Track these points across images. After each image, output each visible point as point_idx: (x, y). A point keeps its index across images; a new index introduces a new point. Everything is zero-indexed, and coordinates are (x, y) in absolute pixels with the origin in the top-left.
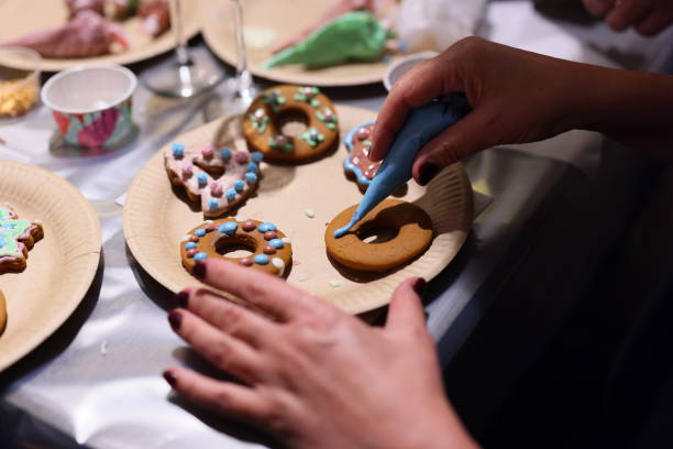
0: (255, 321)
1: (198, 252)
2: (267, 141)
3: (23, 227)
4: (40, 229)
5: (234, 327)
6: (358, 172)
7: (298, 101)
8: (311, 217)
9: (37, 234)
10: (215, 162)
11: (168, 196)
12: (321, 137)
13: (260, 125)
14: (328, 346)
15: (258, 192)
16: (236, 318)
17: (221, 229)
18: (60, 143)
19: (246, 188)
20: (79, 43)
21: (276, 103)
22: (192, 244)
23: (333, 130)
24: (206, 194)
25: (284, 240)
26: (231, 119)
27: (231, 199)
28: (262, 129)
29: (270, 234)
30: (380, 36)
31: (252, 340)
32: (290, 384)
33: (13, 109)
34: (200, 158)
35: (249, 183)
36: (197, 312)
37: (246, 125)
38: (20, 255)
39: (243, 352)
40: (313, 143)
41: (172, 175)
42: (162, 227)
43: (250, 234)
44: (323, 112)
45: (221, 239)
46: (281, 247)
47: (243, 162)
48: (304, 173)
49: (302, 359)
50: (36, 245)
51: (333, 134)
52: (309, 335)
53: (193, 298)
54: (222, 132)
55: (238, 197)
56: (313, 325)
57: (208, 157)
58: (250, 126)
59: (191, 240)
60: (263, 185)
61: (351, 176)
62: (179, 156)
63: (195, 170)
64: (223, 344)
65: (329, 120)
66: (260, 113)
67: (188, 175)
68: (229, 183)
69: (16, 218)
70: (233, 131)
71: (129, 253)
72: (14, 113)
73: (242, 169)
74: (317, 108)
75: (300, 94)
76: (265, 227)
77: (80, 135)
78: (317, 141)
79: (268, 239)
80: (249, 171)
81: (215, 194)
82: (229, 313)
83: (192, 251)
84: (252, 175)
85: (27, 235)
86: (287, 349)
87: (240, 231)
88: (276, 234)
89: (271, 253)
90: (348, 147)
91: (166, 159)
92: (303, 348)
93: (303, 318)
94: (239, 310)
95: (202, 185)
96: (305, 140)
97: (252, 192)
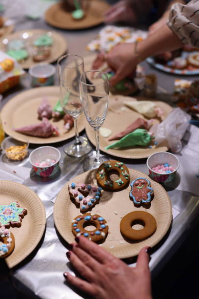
0: (93, 261)
1: (77, 228)
2: (104, 182)
3: (21, 210)
4: (26, 211)
5: (87, 262)
6: (134, 198)
7: (116, 167)
8: (116, 214)
9: (25, 213)
10: (86, 190)
11: (69, 202)
12: (123, 182)
13: (102, 176)
14: (115, 275)
15: (99, 202)
16: (88, 259)
17: (85, 218)
18: (34, 174)
19: (95, 201)
20: (42, 132)
21: (109, 167)
22: (75, 225)
23: (127, 179)
24: (82, 202)
25: (106, 224)
26: (93, 171)
27: (90, 206)
28: (102, 178)
29: (101, 222)
30: (148, 139)
31: (92, 268)
32: (102, 285)
33: (19, 158)
34: (81, 189)
35: (96, 199)
36: (75, 253)
37: (97, 175)
38: (20, 222)
39: (89, 271)
40: (120, 185)
41: (71, 195)
42: (66, 214)
43: (95, 221)
44: (124, 173)
45: (85, 222)
46: (105, 228)
47: (95, 191)
48: (116, 195)
49: (107, 278)
50: (25, 217)
51: (127, 181)
52: (110, 270)
53: (74, 248)
54: (89, 176)
55: (92, 204)
56: (111, 267)
57: (83, 188)
58: (99, 176)
59: (75, 223)
60: (101, 199)
61: (131, 199)
62: (73, 188)
63: (79, 193)
64: (83, 268)
65: (126, 176)
66: (102, 171)
67: (76, 195)
68: (89, 199)
69: (19, 206)
70: (93, 176)
71: (55, 225)
72: (19, 159)
73: (94, 193)
74: (122, 170)
75: (117, 164)
76: (100, 219)
77: (41, 173)
78: (121, 184)
79: (101, 224)
80: (97, 195)
81: (85, 204)
82: (85, 257)
83: (75, 228)
84: (97, 197)
85: (22, 213)
86: (102, 273)
87: (92, 219)
88: (104, 222)
89: (101, 230)
90: (131, 187)
91: (69, 188)
92: (107, 274)
93: (109, 264)
94: (89, 256)
95: (81, 199)
96: (117, 183)
97: (97, 202)
